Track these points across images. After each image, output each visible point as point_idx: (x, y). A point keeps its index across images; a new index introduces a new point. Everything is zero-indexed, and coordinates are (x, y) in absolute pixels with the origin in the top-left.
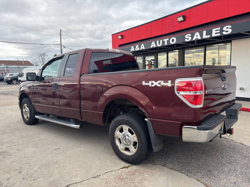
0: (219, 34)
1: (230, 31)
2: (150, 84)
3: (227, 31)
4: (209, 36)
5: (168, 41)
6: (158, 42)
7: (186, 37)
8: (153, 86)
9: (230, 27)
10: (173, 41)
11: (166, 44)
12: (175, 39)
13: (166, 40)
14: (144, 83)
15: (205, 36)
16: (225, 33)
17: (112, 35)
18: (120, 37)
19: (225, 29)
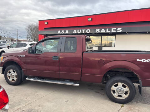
0: (115, 32)
1: (121, 31)
2: (142, 61)
3: (119, 31)
4: (110, 32)
5: (85, 31)
6: (78, 30)
7: (97, 30)
8: (144, 62)
9: (121, 29)
10: (88, 31)
11: (84, 32)
12: (90, 30)
13: (84, 30)
14: (138, 60)
15: (107, 31)
16: (118, 31)
17: (39, 21)
18: (46, 23)
19: (118, 29)
